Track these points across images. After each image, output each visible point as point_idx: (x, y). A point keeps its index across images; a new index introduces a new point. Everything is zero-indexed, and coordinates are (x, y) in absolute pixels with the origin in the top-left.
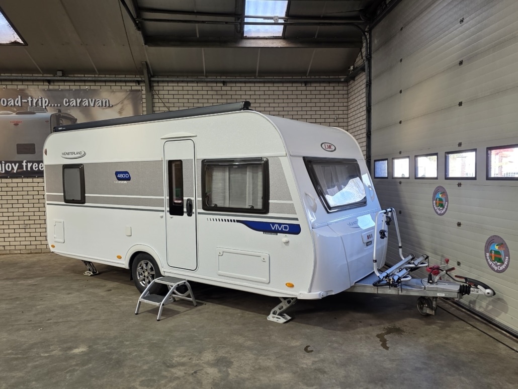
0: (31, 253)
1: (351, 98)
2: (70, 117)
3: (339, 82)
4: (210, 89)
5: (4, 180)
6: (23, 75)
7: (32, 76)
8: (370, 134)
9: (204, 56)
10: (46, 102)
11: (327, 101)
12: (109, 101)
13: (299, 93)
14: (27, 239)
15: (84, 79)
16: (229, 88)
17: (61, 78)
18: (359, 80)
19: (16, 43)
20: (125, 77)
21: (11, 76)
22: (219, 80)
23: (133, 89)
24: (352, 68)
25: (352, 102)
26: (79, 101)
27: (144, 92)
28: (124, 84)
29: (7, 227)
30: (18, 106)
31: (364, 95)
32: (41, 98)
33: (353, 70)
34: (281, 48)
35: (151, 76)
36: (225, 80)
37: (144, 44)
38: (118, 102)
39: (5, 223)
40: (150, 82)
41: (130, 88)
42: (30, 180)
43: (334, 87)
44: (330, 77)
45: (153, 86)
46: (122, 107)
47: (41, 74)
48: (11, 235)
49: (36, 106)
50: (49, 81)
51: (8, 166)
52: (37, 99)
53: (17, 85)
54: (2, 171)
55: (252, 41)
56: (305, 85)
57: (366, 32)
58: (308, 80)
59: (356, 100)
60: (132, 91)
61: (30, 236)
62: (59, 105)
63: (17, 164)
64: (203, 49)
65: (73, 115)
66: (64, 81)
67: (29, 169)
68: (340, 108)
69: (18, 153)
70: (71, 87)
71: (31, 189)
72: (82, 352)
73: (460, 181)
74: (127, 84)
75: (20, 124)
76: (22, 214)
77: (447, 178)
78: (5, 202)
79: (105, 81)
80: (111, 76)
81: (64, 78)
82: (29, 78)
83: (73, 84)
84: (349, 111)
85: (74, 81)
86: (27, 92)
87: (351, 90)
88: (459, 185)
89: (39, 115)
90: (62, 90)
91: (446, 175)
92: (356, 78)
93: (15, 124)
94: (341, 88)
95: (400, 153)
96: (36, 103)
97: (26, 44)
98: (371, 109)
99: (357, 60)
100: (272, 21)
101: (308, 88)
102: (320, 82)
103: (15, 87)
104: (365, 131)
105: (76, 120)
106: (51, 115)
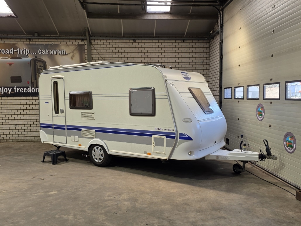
0: (19, 142)
1: (211, 50)
2: (42, 60)
3: (204, 40)
4: (126, 44)
5: (3, 98)
6: (14, 35)
7: (20, 36)
8: (222, 72)
9: (122, 24)
10: (28, 51)
11: (197, 51)
12: (65, 51)
13: (180, 46)
14: (17, 133)
15: (50, 38)
16: (137, 44)
17: (37, 37)
18: (216, 39)
19: (11, 17)
20: (75, 37)
21: (7, 36)
22: (131, 38)
23: (79, 44)
24: (212, 32)
25: (212, 52)
26: (47, 51)
27: (86, 46)
28: (74, 41)
29: (5, 126)
30: (12, 54)
31: (219, 48)
32: (25, 49)
33: (213, 33)
34: (169, 19)
35: (91, 36)
36: (135, 39)
37: (87, 17)
38: (70, 52)
39: (4, 123)
40: (90, 40)
41: (78, 43)
42: (18, 98)
43: (201, 43)
44: (199, 37)
45: (92, 42)
46: (73, 54)
47: (25, 35)
48: (7, 131)
49: (22, 54)
50: (30, 39)
51: (6, 90)
52: (22, 50)
53: (11, 41)
54: (2, 92)
55: (152, 15)
56: (184, 42)
57: (220, 10)
58: (185, 39)
59: (214, 51)
60: (79, 45)
61: (18, 132)
62: (36, 53)
63: (11, 89)
64: (122, 20)
65: (44, 60)
66: (39, 39)
67: (18, 92)
68: (205, 56)
69: (12, 82)
70: (43, 43)
71: (19, 103)
72: (55, 193)
73: (271, 101)
74: (76, 41)
75: (12, 64)
76: (14, 118)
77: (264, 99)
78: (4, 111)
79: (63, 39)
80: (67, 36)
81: (39, 37)
82: (18, 37)
83: (44, 41)
84: (210, 58)
85: (45, 39)
86: (17, 45)
87: (211, 45)
88: (271, 103)
89: (24, 59)
90: (38, 44)
91: (263, 97)
92: (214, 38)
93: (9, 65)
94: (206, 44)
95: (239, 84)
96: (22, 52)
97: (17, 17)
98: (222, 57)
99: (215, 27)
100: (164, 4)
101: (185, 44)
102: (192, 40)
103: (10, 42)
104: (219, 70)
105: (46, 62)
106: (31, 59)
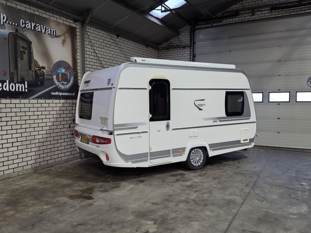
3: (156, 49)
4: (111, 38)
10: (4, 18)
12: (55, 30)
13: (144, 51)
26: (33, 25)
27: (78, 30)
28: (65, 19)
38: (61, 34)
43: (154, 51)
46: (65, 38)
55: (151, 17)
60: (70, 27)
62: (16, 24)
64: (133, 13)
65: (29, 38)
66: (21, 1)
70: (27, 10)
74: (68, 20)
79: (53, 13)
83: (29, 7)
85: (30, 4)
87: (163, 55)
90: (19, 10)
94: (156, 53)
105: (31, 43)
106: (9, 32)
